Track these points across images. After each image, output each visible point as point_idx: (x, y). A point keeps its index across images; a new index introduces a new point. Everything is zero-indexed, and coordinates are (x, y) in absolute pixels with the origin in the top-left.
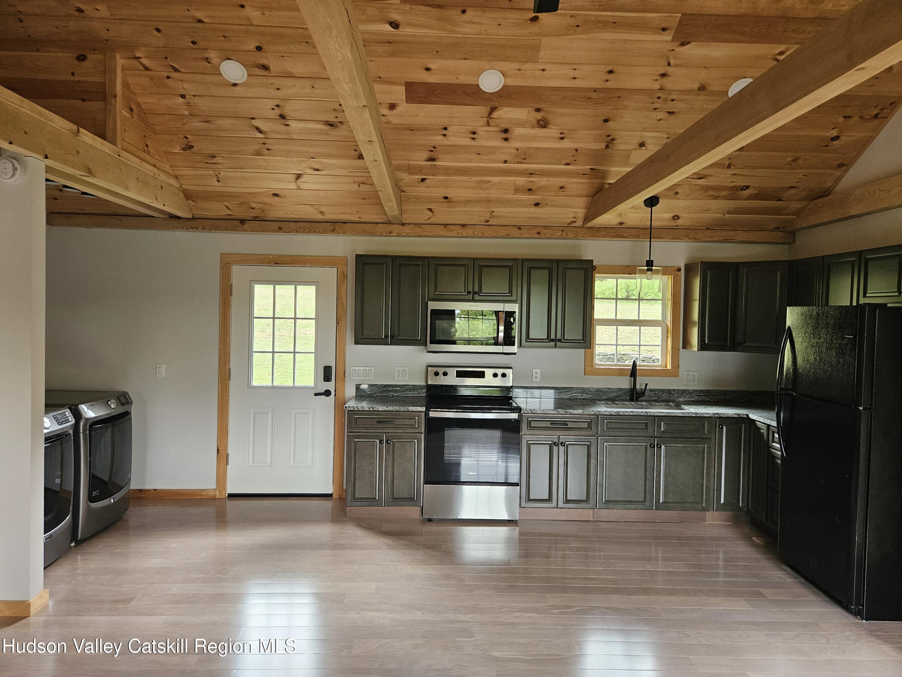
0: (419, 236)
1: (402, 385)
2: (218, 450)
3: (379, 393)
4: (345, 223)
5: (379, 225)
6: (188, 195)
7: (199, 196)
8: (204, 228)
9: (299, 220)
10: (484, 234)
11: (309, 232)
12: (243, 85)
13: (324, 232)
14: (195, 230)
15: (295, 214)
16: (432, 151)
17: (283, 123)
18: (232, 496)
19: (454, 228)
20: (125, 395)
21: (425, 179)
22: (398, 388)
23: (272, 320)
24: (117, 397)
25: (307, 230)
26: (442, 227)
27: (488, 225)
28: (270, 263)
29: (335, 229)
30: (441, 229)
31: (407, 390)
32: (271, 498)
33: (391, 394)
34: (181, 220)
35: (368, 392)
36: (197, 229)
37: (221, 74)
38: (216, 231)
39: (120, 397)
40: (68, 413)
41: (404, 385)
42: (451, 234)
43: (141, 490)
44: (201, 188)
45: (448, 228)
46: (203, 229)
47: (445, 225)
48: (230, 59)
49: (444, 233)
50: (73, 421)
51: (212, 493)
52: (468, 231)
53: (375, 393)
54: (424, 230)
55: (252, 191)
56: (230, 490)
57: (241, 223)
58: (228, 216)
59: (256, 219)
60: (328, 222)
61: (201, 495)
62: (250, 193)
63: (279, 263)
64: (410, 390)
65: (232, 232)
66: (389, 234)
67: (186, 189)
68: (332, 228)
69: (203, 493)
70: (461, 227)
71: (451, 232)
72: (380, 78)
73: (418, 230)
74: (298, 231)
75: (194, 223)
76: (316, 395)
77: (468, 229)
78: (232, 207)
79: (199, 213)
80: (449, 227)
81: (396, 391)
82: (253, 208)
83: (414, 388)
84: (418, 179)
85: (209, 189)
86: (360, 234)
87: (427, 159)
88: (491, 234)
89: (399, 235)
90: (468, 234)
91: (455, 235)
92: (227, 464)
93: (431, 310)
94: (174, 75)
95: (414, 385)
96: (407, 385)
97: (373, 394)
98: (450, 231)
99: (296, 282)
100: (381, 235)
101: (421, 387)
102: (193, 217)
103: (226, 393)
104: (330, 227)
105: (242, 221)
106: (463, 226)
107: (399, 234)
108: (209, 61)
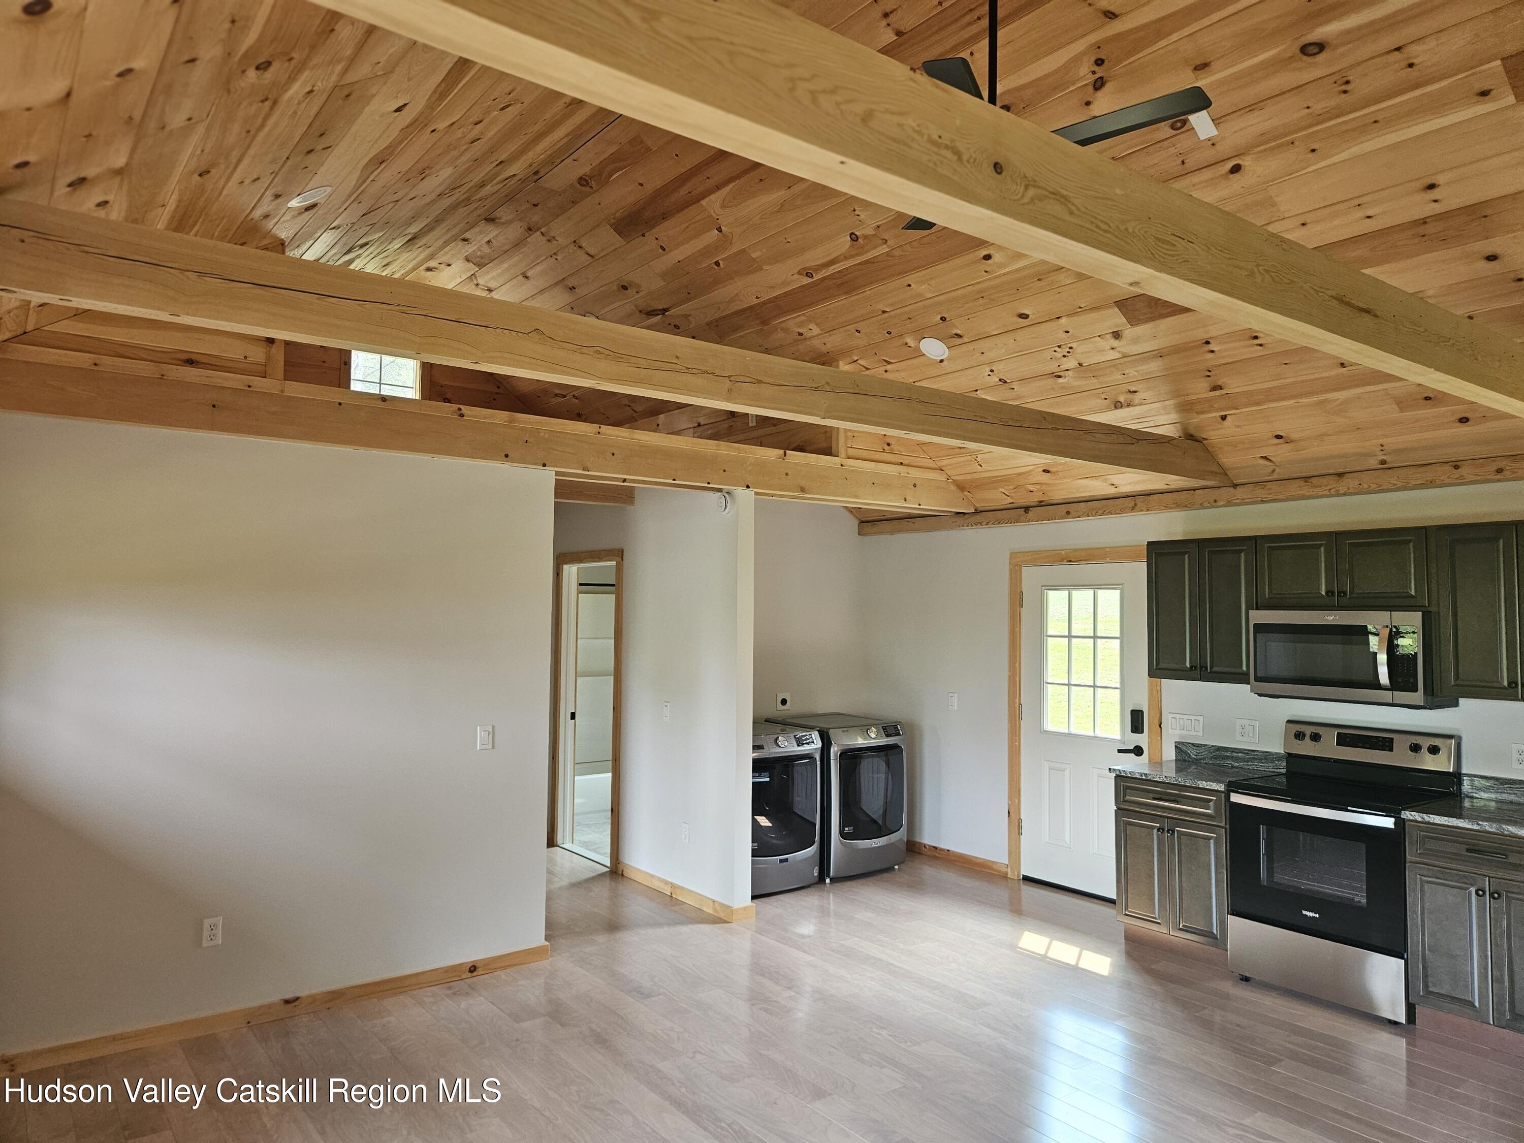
0: (1263, 502)
1: (1245, 750)
2: (1009, 813)
3: (1211, 760)
4: (1149, 495)
5: (1197, 492)
6: (961, 487)
7: (971, 485)
8: (988, 523)
9: (1092, 499)
10: (1381, 486)
11: (1103, 514)
12: (949, 359)
13: (1122, 511)
14: (979, 526)
15: (1081, 492)
16: (1209, 376)
17: (1008, 388)
18: (1027, 879)
19: (1324, 481)
20: (897, 725)
21: (1226, 416)
22: (1240, 755)
23: (1067, 639)
24: (882, 727)
25: (1100, 512)
26: (1302, 483)
27: (1390, 469)
28: (1062, 560)
29: (1136, 505)
30: (1300, 487)
31: (1256, 759)
32: (1080, 896)
33: (1229, 762)
34: (966, 516)
35: (1194, 756)
36: (981, 525)
37: (924, 354)
38: (1000, 525)
39: (887, 728)
40: (815, 735)
41: (1249, 750)
42: (1320, 491)
43: (935, 848)
44: (969, 477)
45: (1311, 482)
46: (987, 525)
47: (1307, 479)
48: (924, 338)
49: (1306, 492)
50: (820, 745)
51: (1003, 869)
52: (1351, 483)
53: (1204, 759)
54: (1271, 491)
55: (1022, 470)
56: (1026, 871)
57: (1025, 511)
58: (1011, 504)
59: (1041, 504)
60: (1128, 496)
61: (993, 869)
62: (1020, 474)
63: (1072, 560)
64: (1260, 760)
65: (1016, 524)
66: (1214, 504)
67: (956, 480)
68: (1132, 504)
69: (995, 867)
70: (1336, 478)
71: (1316, 490)
72: (1080, 308)
73: (1261, 493)
74: (1090, 514)
75: (978, 517)
76: (1120, 751)
77: (1350, 480)
78: (1010, 493)
79: (981, 505)
80: (1314, 480)
81: (1237, 759)
82: (1031, 491)
83: (1267, 757)
84: (1215, 417)
85: (976, 476)
86: (1171, 508)
87: (1209, 389)
88: (1395, 485)
89: (1229, 504)
90: (1349, 489)
91: (1324, 493)
92: (1020, 834)
93: (1255, 625)
94: (889, 367)
95: (1267, 752)
96: (1254, 751)
97: (1200, 759)
98: (1316, 487)
99: (1095, 586)
100: (1202, 507)
101: (1277, 757)
102: (976, 510)
103: (1016, 736)
104: (1129, 502)
105: (1027, 509)
106: (1340, 475)
107: (1229, 502)
108: (909, 345)
